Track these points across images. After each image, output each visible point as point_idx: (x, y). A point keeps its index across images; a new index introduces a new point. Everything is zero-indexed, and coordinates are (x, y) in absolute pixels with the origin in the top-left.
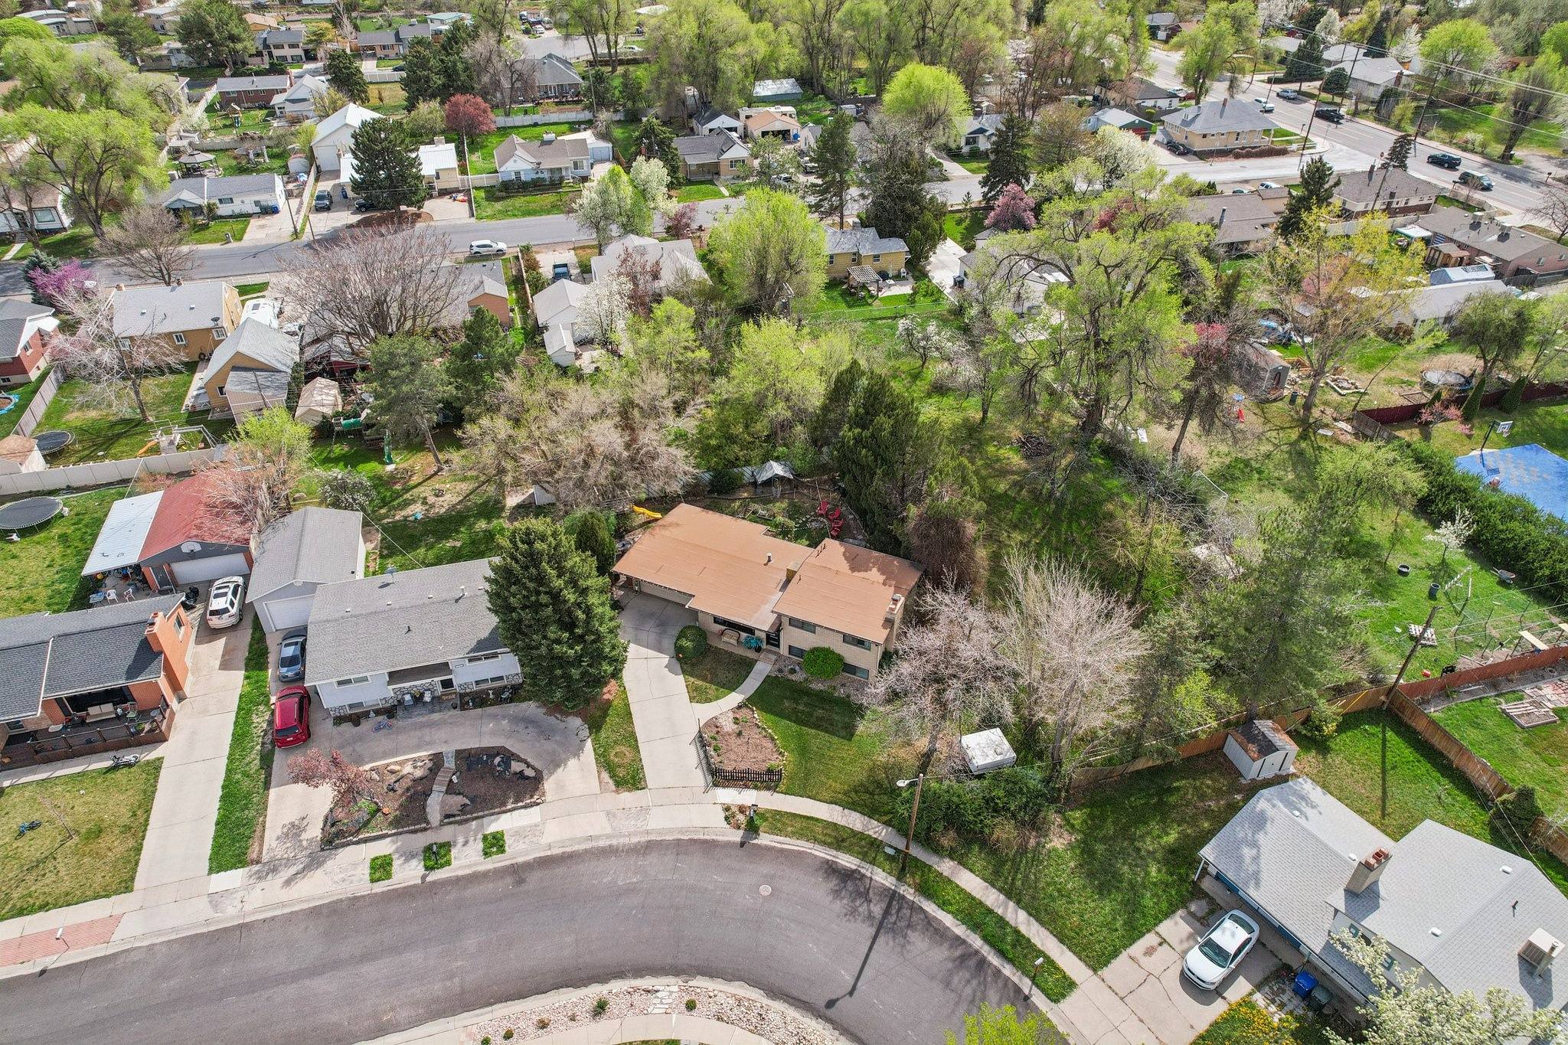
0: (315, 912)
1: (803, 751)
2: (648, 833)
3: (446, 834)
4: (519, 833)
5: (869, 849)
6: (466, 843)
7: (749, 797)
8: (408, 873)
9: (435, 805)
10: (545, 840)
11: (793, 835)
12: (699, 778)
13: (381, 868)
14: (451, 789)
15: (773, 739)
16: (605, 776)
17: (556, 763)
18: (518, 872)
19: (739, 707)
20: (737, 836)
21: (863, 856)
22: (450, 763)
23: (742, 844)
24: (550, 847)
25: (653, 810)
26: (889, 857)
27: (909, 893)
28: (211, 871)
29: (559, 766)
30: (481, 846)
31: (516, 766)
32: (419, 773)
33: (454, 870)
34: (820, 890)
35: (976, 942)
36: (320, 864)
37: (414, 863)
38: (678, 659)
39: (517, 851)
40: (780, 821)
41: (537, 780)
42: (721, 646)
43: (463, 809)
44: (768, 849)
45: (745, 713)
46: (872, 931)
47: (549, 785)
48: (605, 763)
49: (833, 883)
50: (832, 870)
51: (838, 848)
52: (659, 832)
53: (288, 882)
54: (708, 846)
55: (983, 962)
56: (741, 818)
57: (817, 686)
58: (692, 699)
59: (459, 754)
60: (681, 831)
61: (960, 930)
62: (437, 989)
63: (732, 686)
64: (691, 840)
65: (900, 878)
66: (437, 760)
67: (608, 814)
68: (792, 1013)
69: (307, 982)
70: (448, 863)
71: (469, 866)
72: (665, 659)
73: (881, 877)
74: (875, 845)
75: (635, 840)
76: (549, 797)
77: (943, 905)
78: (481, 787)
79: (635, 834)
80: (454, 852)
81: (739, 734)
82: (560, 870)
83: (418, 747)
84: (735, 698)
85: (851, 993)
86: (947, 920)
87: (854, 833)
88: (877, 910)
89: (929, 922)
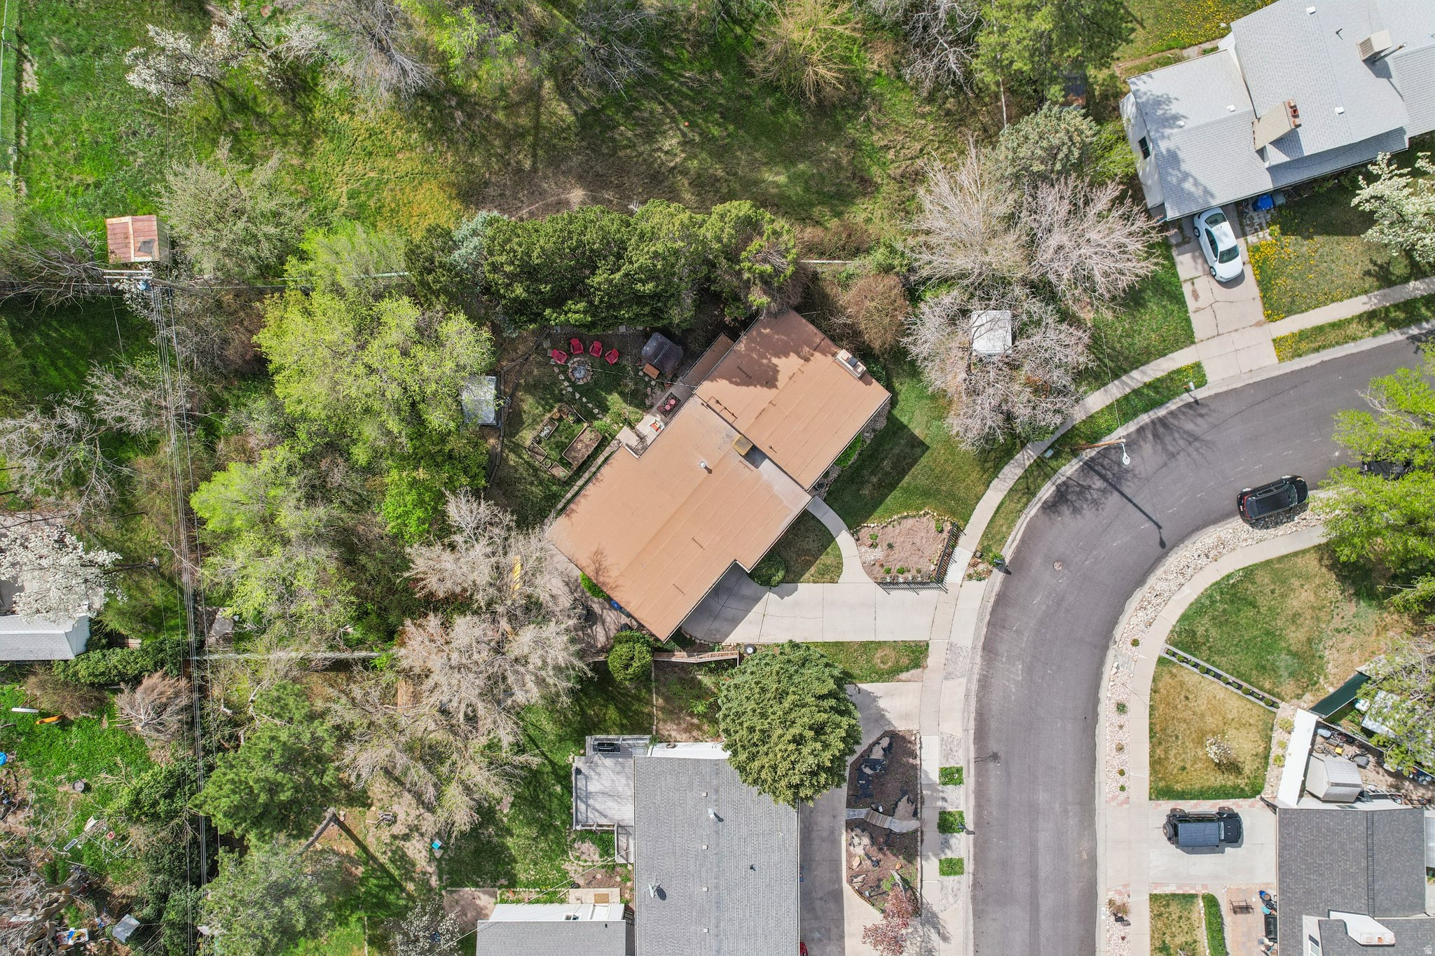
0: (978, 915)
2: (974, 648)
3: (930, 816)
4: (947, 755)
5: (1041, 470)
6: (944, 799)
7: (963, 555)
8: (961, 845)
9: (900, 824)
10: (959, 734)
11: (1010, 528)
12: (929, 594)
13: (951, 867)
14: (890, 812)
15: (905, 517)
16: (904, 676)
17: (880, 717)
18: (985, 757)
19: (858, 538)
20: (998, 576)
21: (1047, 477)
22: (861, 813)
23: (1008, 572)
24: (966, 730)
25: (954, 640)
26: (1053, 457)
27: (1089, 454)
29: (883, 716)
30: (950, 787)
31: (877, 754)
32: (866, 841)
33: (968, 809)
34: (1068, 524)
35: (1144, 418)
36: (934, 915)
37: (953, 841)
39: (964, 757)
40: (993, 535)
41: (895, 735)
43: (911, 801)
44: (1018, 551)
46: (1116, 494)
47: (900, 726)
48: (891, 674)
49: (1065, 510)
50: (1051, 507)
51: (1034, 494)
52: (976, 638)
53: (945, 938)
54: (1002, 600)
55: (1162, 421)
56: (981, 567)
57: (854, 458)
58: (833, 581)
59: (852, 805)
60: (980, 620)
64: (992, 614)
65: (1075, 453)
66: (851, 825)
67: (946, 679)
70: (961, 814)
71: (967, 797)
72: (772, 597)
73: (1070, 469)
74: (1040, 463)
75: (978, 660)
76: (914, 727)
77: (1110, 430)
78: (892, 785)
79: (973, 658)
80: (950, 809)
81: (890, 546)
82: (993, 724)
83: (835, 842)
84: (844, 539)
87: (1025, 477)
88: (1098, 483)
89: (1119, 447)
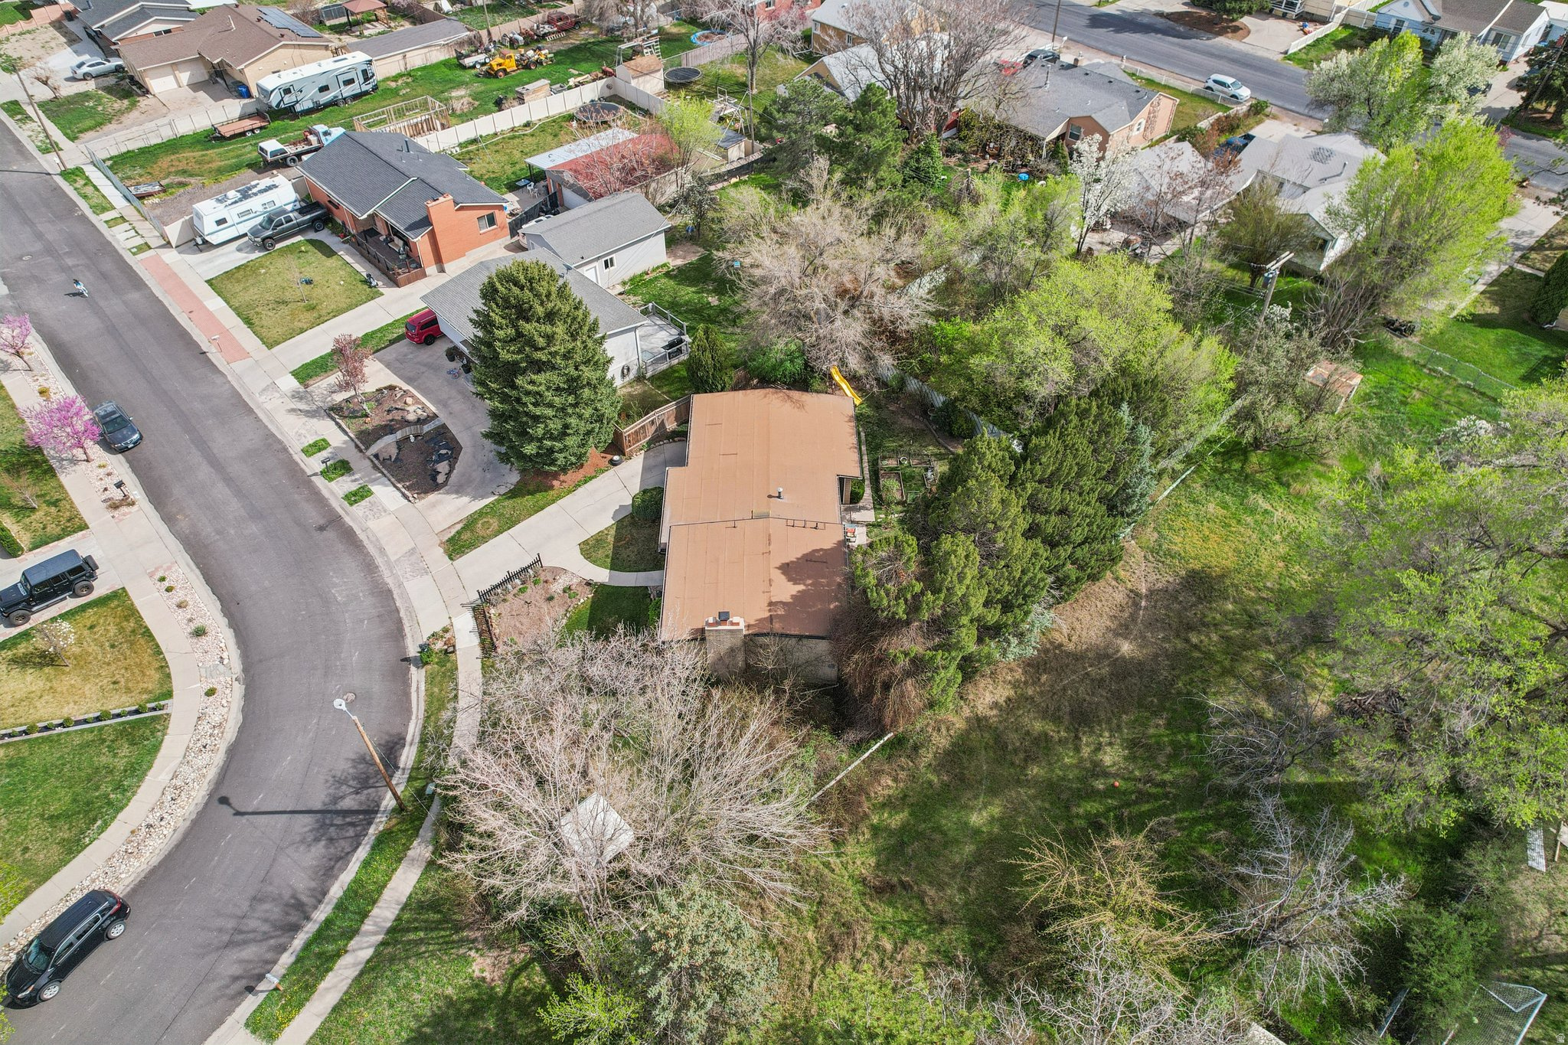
0: (268, 436)
2: (400, 585)
3: (360, 464)
4: (372, 504)
5: (427, 768)
6: (354, 480)
8: (314, 465)
9: (386, 445)
10: (370, 523)
11: (430, 694)
13: (316, 447)
14: (401, 442)
16: (459, 527)
17: (459, 490)
18: (332, 522)
19: (588, 583)
20: (413, 651)
21: (417, 766)
22: (428, 427)
23: (406, 660)
24: (365, 529)
25: (428, 578)
26: (421, 789)
27: (377, 826)
28: (293, 371)
29: (457, 493)
30: (354, 489)
31: (443, 467)
32: (410, 416)
33: (326, 487)
35: (321, 915)
36: (311, 416)
37: (326, 462)
38: (634, 510)
39: (355, 516)
40: (443, 677)
41: (436, 487)
43: (385, 460)
44: (406, 683)
45: (581, 591)
46: (318, 806)
47: (432, 497)
48: (472, 520)
50: (391, 746)
51: (422, 741)
52: (403, 593)
53: (291, 410)
54: (396, 635)
55: (295, 928)
56: (437, 645)
58: (582, 544)
59: (444, 426)
60: (409, 608)
61: (336, 891)
62: (207, 530)
63: (617, 564)
64: (400, 621)
65: (395, 812)
66: (428, 419)
67: (413, 549)
68: (212, 773)
69: (204, 465)
70: (331, 480)
71: (333, 493)
74: (434, 772)
75: (388, 580)
76: (420, 504)
77: (366, 864)
78: (411, 458)
79: (396, 577)
80: (343, 478)
81: (550, 599)
83: (436, 402)
85: (237, 812)
86: (347, 877)
88: (348, 803)
89: (343, 858)
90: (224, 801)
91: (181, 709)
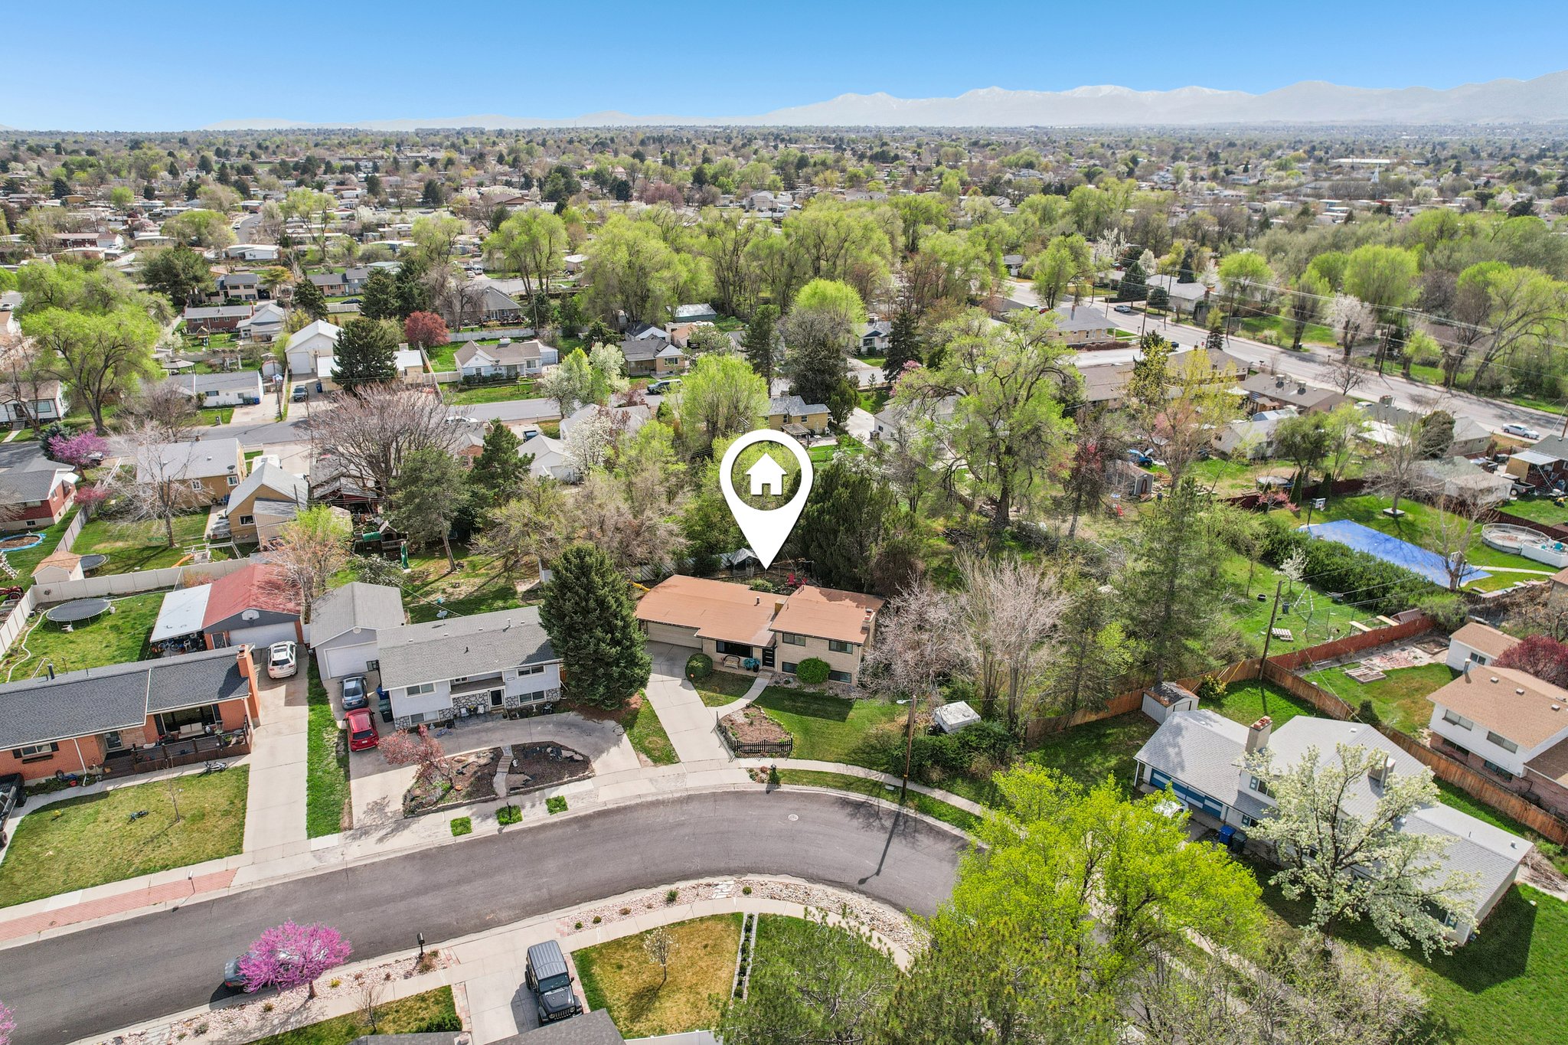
0: (410, 858)
1: (806, 731)
2: (687, 790)
3: (514, 801)
4: (575, 797)
5: (875, 788)
6: (533, 806)
7: (767, 762)
8: (486, 827)
9: (500, 782)
10: (601, 799)
11: (808, 783)
12: (723, 753)
13: (461, 826)
14: (512, 770)
15: (780, 725)
16: (643, 757)
17: (599, 751)
18: (583, 821)
19: (748, 707)
20: (763, 787)
21: (870, 793)
22: (508, 754)
24: (605, 804)
25: (689, 776)
26: (889, 791)
27: (912, 813)
28: (310, 836)
29: (602, 752)
30: (546, 807)
31: (565, 754)
32: (483, 761)
33: (526, 823)
34: (841, 816)
36: (406, 827)
37: (490, 821)
38: (690, 679)
39: (577, 808)
40: (795, 776)
41: (585, 763)
42: (724, 670)
43: (526, 783)
44: (790, 793)
45: (752, 711)
46: (887, 836)
47: (596, 765)
48: (640, 746)
49: (849, 810)
50: (845, 803)
51: (848, 789)
52: (696, 789)
53: (381, 840)
54: (740, 795)
56: (764, 776)
57: (811, 690)
58: (706, 705)
59: (514, 748)
60: (715, 787)
61: (957, 832)
62: (529, 897)
63: (740, 694)
64: (724, 792)
65: (902, 802)
66: (497, 754)
67: (651, 780)
68: (830, 890)
69: (415, 900)
70: (520, 819)
72: (679, 681)
73: (887, 805)
74: (876, 784)
75: (677, 795)
76: (598, 772)
77: (939, 817)
78: (537, 769)
79: (677, 791)
80: (523, 813)
81: (751, 724)
82: (618, 817)
83: (479, 745)
84: (743, 702)
85: (878, 873)
86: (946, 827)
87: (860, 779)
88: (888, 823)
89: (931, 829)
90: (862, 881)
91: (754, 906)
